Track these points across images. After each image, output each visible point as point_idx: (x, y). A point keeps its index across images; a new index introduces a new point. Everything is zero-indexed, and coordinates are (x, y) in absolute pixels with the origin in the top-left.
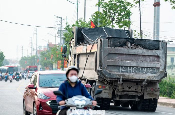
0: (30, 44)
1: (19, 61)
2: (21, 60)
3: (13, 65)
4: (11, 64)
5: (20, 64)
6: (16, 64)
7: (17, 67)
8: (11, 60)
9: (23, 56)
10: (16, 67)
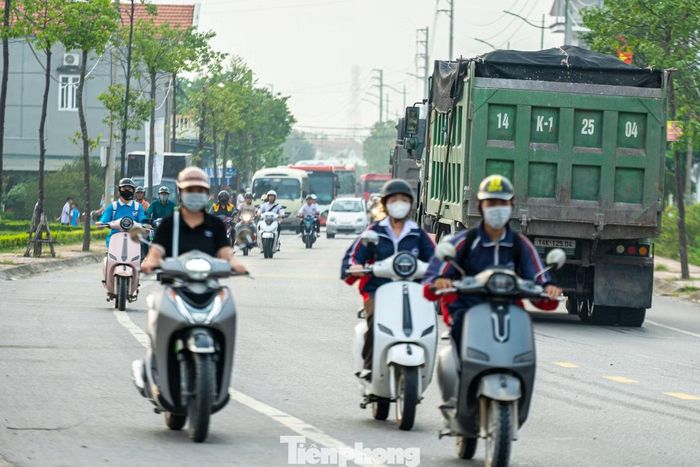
0: (416, 60)
1: (360, 141)
2: (374, 136)
3: (331, 163)
4: (322, 158)
5: (365, 156)
6: (346, 156)
7: (352, 171)
8: (325, 138)
9: (384, 120)
10: (348, 172)
